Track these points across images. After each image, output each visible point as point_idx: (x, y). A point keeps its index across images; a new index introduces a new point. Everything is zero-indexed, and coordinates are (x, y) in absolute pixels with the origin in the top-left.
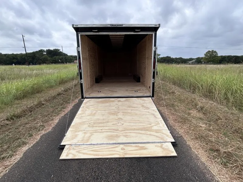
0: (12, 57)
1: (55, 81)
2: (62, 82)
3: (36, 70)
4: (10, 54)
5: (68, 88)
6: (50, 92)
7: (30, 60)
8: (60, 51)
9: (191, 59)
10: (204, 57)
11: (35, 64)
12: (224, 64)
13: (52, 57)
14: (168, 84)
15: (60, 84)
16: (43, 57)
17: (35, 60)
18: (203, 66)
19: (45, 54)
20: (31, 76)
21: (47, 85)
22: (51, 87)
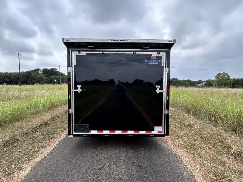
0: (5, 76)
1: (44, 105)
2: (53, 106)
3: (27, 91)
4: (4, 72)
5: (57, 116)
6: (34, 120)
7: (24, 79)
8: (57, 70)
9: (200, 82)
10: (215, 80)
11: (29, 84)
12: (238, 87)
13: (48, 76)
14: (180, 111)
15: (49, 108)
16: (38, 76)
17: (30, 79)
18: (216, 90)
19: (41, 74)
20: (18, 98)
21: (32, 110)
22: (37, 113)
